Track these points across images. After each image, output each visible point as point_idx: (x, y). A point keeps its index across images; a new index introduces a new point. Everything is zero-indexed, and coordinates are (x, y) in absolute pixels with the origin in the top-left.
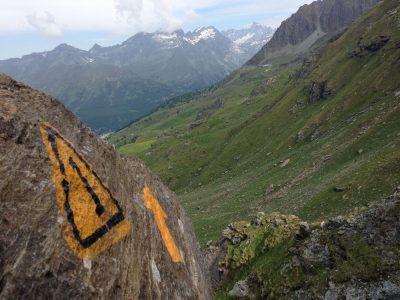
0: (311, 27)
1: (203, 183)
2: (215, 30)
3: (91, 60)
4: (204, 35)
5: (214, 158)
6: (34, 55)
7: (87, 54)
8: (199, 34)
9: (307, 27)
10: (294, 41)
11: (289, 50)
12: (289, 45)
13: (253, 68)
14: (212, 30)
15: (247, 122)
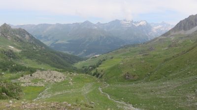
0: (194, 24)
1: (151, 80)
2: (146, 22)
3: (96, 27)
4: (141, 23)
5: (156, 70)
6: (76, 23)
7: (95, 25)
8: (139, 23)
9: (192, 24)
10: (185, 29)
11: (182, 32)
12: (183, 30)
13: (165, 37)
14: (145, 22)
15: (173, 57)
